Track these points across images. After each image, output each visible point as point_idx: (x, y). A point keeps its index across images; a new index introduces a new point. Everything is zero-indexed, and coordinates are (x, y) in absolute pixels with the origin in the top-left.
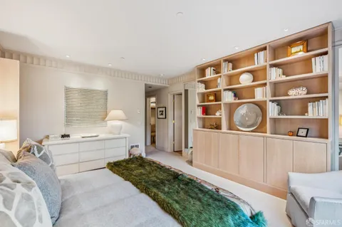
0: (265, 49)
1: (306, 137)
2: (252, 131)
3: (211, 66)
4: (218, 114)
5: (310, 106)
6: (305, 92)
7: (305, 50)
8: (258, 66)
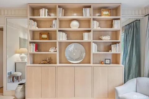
0: (90, 7)
1: (110, 64)
2: (80, 63)
3: (45, 7)
4: (52, 51)
5: (113, 46)
6: (110, 39)
7: (110, 15)
8: (86, 17)
